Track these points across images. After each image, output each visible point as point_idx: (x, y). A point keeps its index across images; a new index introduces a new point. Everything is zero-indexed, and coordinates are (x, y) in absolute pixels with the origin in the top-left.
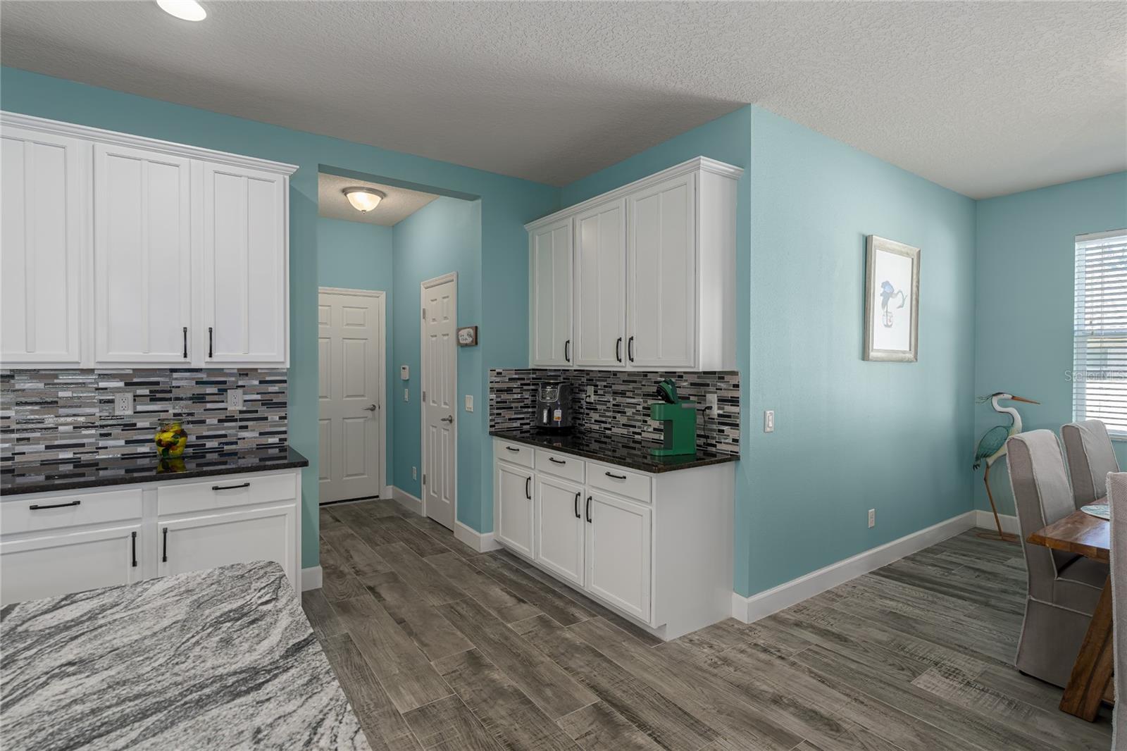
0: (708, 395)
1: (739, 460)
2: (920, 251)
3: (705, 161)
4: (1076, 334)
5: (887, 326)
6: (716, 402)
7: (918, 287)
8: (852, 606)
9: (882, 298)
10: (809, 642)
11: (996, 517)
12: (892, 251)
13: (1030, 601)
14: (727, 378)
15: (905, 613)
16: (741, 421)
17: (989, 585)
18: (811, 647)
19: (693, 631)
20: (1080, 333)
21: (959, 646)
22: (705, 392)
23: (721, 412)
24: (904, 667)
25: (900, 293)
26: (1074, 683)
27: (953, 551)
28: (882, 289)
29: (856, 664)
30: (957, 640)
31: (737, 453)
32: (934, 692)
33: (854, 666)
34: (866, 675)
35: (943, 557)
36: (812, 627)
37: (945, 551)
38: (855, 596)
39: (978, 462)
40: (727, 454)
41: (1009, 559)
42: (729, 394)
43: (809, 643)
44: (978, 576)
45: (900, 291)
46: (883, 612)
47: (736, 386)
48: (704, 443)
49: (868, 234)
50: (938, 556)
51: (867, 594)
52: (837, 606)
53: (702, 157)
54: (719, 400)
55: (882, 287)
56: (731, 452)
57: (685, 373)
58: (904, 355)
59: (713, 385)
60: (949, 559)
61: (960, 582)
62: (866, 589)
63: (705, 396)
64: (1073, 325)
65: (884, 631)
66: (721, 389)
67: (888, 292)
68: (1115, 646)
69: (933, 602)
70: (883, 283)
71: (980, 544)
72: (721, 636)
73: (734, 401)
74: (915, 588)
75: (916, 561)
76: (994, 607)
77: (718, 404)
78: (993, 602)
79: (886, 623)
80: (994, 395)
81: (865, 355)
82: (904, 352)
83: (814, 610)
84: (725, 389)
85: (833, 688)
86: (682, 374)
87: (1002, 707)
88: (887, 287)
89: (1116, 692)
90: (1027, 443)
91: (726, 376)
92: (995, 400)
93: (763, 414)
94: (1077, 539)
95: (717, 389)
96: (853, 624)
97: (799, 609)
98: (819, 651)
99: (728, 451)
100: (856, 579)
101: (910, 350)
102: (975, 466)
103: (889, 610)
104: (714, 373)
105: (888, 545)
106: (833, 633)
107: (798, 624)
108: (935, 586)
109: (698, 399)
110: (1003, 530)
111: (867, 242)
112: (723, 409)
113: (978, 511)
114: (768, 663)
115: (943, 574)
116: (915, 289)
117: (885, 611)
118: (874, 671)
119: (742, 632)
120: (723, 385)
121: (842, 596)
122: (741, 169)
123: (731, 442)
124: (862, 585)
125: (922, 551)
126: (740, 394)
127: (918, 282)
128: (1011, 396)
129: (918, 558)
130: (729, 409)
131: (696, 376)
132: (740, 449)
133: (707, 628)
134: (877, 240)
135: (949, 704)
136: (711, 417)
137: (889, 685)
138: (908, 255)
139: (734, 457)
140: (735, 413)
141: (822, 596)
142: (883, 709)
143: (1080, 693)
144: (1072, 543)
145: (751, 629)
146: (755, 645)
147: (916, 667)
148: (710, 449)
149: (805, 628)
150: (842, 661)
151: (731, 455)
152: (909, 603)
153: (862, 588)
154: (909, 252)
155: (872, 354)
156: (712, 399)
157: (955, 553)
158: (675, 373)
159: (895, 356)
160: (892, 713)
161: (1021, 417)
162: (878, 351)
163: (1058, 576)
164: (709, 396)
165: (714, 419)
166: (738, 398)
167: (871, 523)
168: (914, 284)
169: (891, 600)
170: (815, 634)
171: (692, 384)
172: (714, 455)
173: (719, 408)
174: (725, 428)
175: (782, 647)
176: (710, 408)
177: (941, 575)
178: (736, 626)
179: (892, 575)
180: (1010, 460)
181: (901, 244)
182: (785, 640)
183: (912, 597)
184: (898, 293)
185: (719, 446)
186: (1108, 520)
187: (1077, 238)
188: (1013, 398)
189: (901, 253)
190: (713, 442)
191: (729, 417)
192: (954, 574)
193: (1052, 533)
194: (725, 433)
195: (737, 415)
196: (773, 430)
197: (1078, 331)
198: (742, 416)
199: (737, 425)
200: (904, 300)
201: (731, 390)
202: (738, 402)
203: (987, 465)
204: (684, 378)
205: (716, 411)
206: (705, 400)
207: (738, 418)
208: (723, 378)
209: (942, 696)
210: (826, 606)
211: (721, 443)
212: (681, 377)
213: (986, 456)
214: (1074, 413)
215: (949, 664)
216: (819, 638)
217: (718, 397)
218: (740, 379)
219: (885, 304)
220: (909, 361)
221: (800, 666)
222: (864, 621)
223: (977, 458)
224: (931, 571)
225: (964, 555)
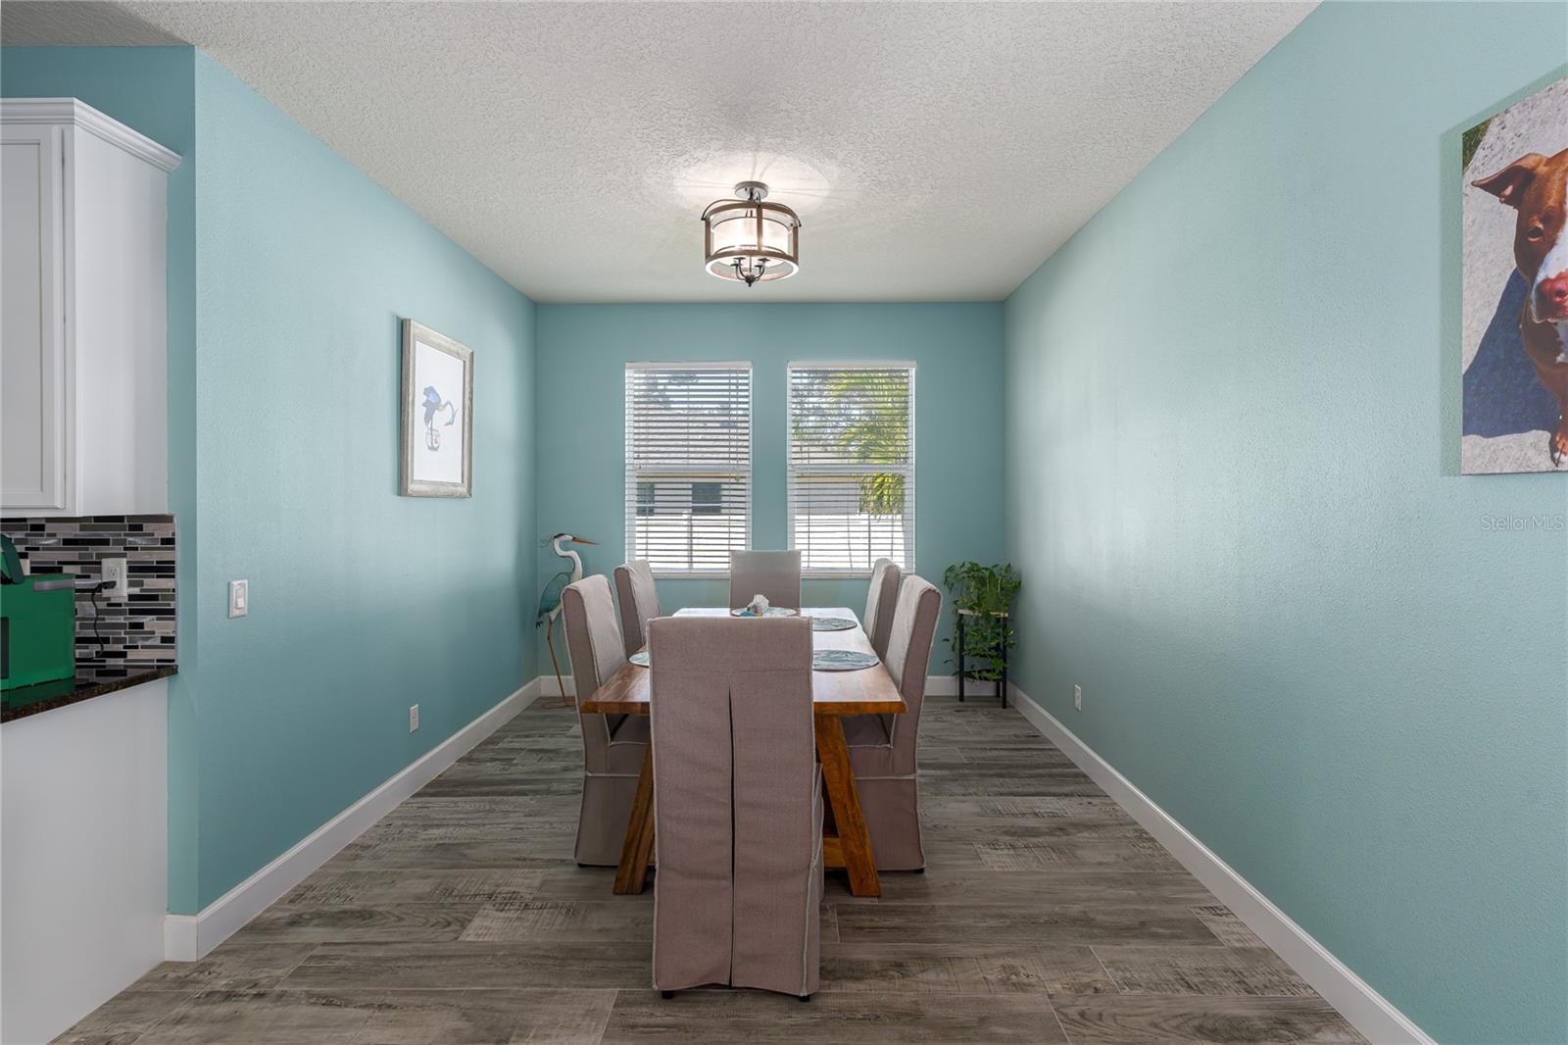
0: (105, 562)
1: (177, 672)
2: (473, 353)
3: (82, 110)
4: (627, 468)
5: (432, 448)
6: (125, 573)
7: (471, 400)
8: (384, 856)
9: (425, 409)
10: (311, 944)
11: (559, 678)
12: (439, 347)
13: (587, 777)
14: (148, 527)
15: (455, 839)
16: (179, 605)
17: (553, 765)
18: (315, 952)
19: (67, 1028)
20: (631, 468)
21: (518, 859)
22: (100, 556)
23: (136, 591)
24: (450, 920)
25: (449, 406)
26: (624, 861)
27: (516, 734)
28: (425, 397)
29: (383, 947)
30: (515, 852)
31: (173, 661)
32: (486, 939)
33: (379, 953)
34: (397, 959)
35: (505, 746)
36: (319, 915)
37: (507, 737)
38: (390, 839)
39: (541, 619)
40: (152, 667)
41: (571, 727)
42: (154, 557)
43: (310, 946)
44: (541, 758)
45: (449, 403)
46: (428, 849)
47: (169, 542)
48: (97, 653)
49: (404, 316)
50: (500, 745)
51: (406, 830)
52: (361, 866)
53: (76, 100)
54: (131, 569)
55: (425, 394)
56: (158, 661)
57: (49, 520)
58: (454, 488)
59: (117, 542)
60: (510, 746)
61: (522, 773)
62: (405, 822)
63: (100, 563)
64: (624, 458)
65: (427, 877)
66: (137, 549)
67: (433, 401)
68: (655, 809)
69: (489, 811)
70: (426, 389)
71: (544, 718)
72: (134, 1012)
73: (166, 569)
74: (468, 798)
75: (473, 760)
76: (557, 793)
77: (128, 577)
78: (555, 787)
79: (431, 863)
80: (555, 537)
81: (401, 486)
82: (454, 485)
83: (323, 887)
84: (142, 549)
85: (346, 1006)
86: (43, 522)
87: (561, 918)
88: (431, 395)
89: (657, 860)
90: (582, 593)
91: (144, 525)
92: (557, 543)
93: (226, 587)
94: (625, 697)
95: (125, 549)
96: (383, 884)
97: (296, 897)
98: (326, 953)
99: (153, 661)
100: (392, 813)
101: (463, 482)
102: (538, 624)
103: (436, 842)
104: (120, 519)
105: (436, 750)
106: (353, 912)
107: (295, 922)
108: (495, 788)
109: (83, 570)
110: (566, 694)
111: (403, 326)
112: (141, 584)
113: (542, 677)
114: (234, 1018)
115: (503, 769)
116: (467, 402)
117: (430, 846)
118: (410, 946)
119: (182, 982)
120: (139, 541)
121: (370, 846)
122: (177, 156)
123: (158, 642)
124: (397, 818)
125: (480, 745)
126: (178, 555)
127: (471, 393)
128: (571, 538)
129: (476, 755)
130: (152, 583)
131: (78, 525)
132: (179, 654)
133: (101, 1008)
134: (416, 329)
135: (503, 947)
136: (113, 601)
137: (429, 957)
138: (458, 355)
139: (165, 670)
140: (168, 590)
141: (339, 858)
142: (418, 1000)
143: (630, 867)
144: (620, 703)
145: (203, 967)
146: (210, 994)
147: (466, 913)
148: (111, 662)
149: (307, 923)
150: (363, 953)
151: (158, 667)
152: (462, 822)
153: (400, 822)
154: (460, 352)
155: (412, 487)
156: (116, 569)
157: (518, 736)
158: (25, 520)
159: (443, 490)
160: (432, 1000)
161: (582, 560)
162: (421, 482)
163: (612, 740)
164: (107, 563)
165: (120, 605)
166: (173, 562)
167: (414, 726)
168: (467, 396)
169: (438, 826)
170: (324, 925)
171: (67, 542)
172: (123, 673)
173: (131, 584)
174: (146, 620)
175: (261, 975)
176: (111, 585)
177: (501, 770)
178: (172, 975)
179: (440, 789)
180: (566, 616)
181: (449, 340)
182: (270, 960)
183: (466, 813)
184: (446, 404)
185: (132, 655)
186: (647, 667)
187: (627, 364)
188: (574, 539)
189: (449, 352)
190: (120, 648)
191: (155, 598)
192: (516, 765)
193: (604, 695)
194: (146, 629)
195: (171, 594)
196: (246, 612)
197: (629, 464)
198: (180, 595)
199: (172, 612)
200: (454, 416)
201: (159, 549)
202: (173, 569)
203: (550, 619)
204: (47, 531)
205: (123, 591)
206: (99, 571)
207: (173, 598)
208: (140, 528)
209: (496, 939)
210: (343, 871)
211: (137, 647)
212: (41, 528)
213: (549, 610)
214: (627, 553)
215: (507, 889)
216: (330, 929)
217: (128, 562)
218: (178, 530)
219: (428, 417)
220: (461, 497)
221: (292, 995)
222: (400, 873)
223: (540, 614)
224: (491, 769)
225: (527, 736)
